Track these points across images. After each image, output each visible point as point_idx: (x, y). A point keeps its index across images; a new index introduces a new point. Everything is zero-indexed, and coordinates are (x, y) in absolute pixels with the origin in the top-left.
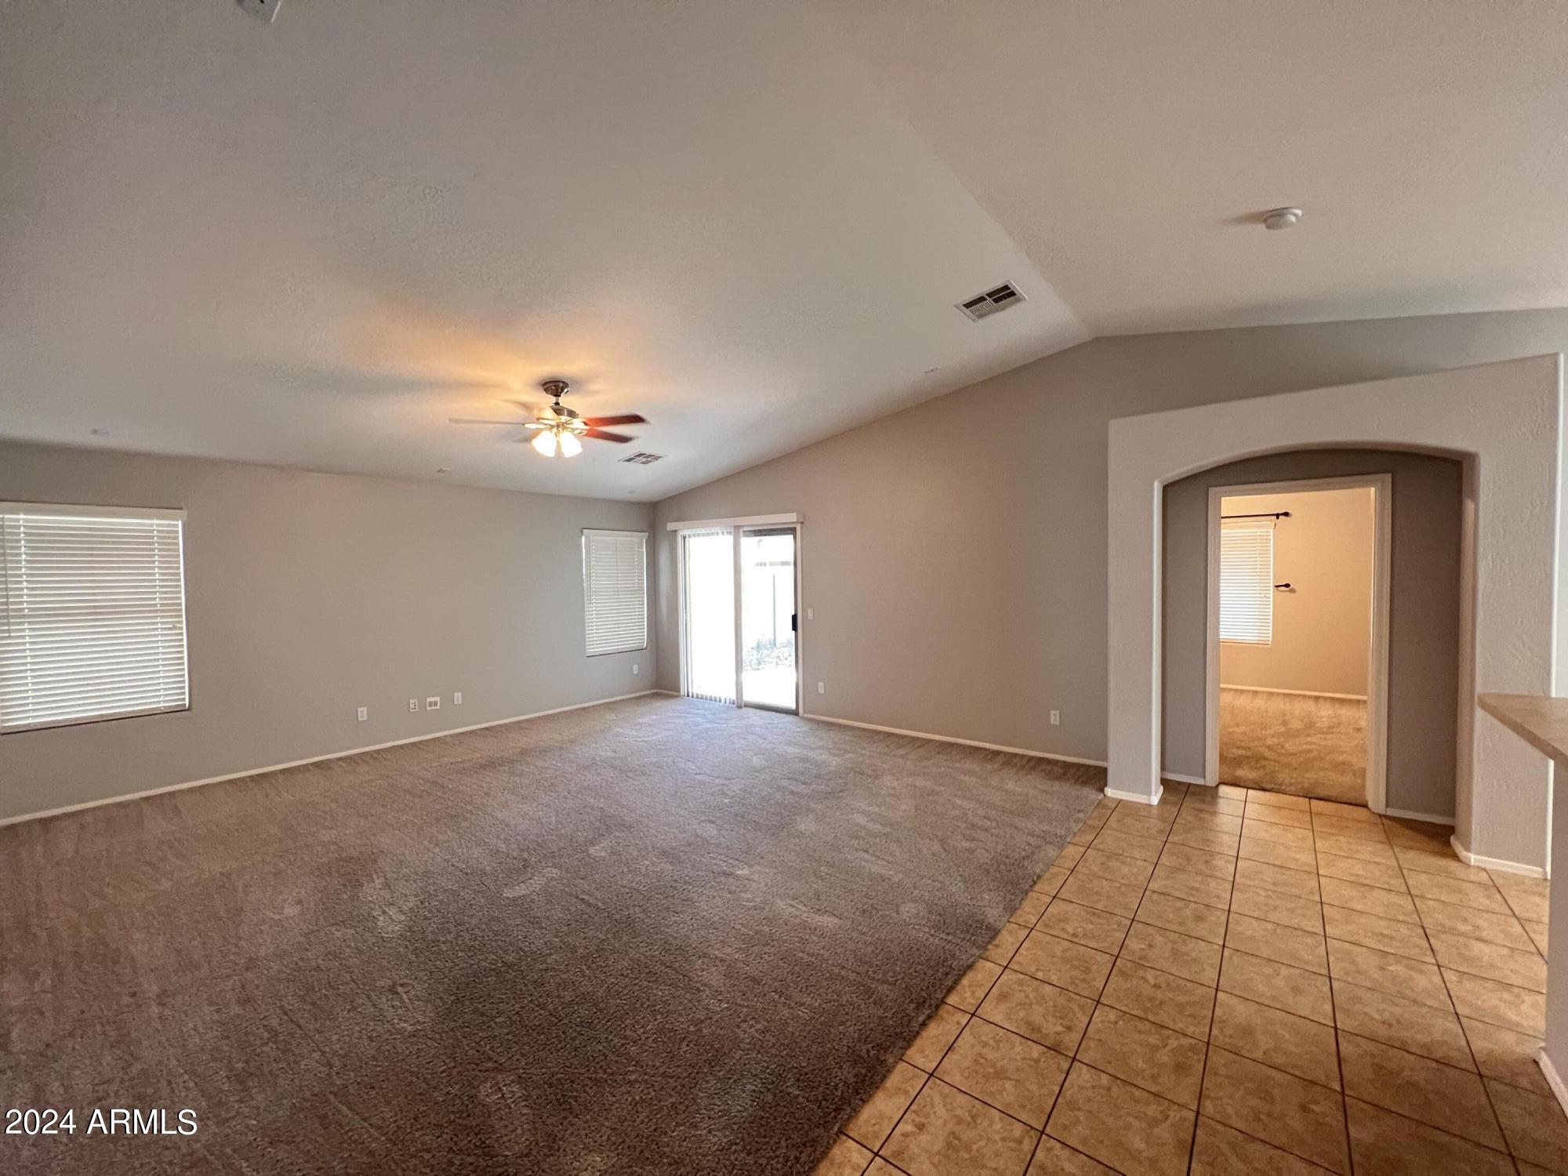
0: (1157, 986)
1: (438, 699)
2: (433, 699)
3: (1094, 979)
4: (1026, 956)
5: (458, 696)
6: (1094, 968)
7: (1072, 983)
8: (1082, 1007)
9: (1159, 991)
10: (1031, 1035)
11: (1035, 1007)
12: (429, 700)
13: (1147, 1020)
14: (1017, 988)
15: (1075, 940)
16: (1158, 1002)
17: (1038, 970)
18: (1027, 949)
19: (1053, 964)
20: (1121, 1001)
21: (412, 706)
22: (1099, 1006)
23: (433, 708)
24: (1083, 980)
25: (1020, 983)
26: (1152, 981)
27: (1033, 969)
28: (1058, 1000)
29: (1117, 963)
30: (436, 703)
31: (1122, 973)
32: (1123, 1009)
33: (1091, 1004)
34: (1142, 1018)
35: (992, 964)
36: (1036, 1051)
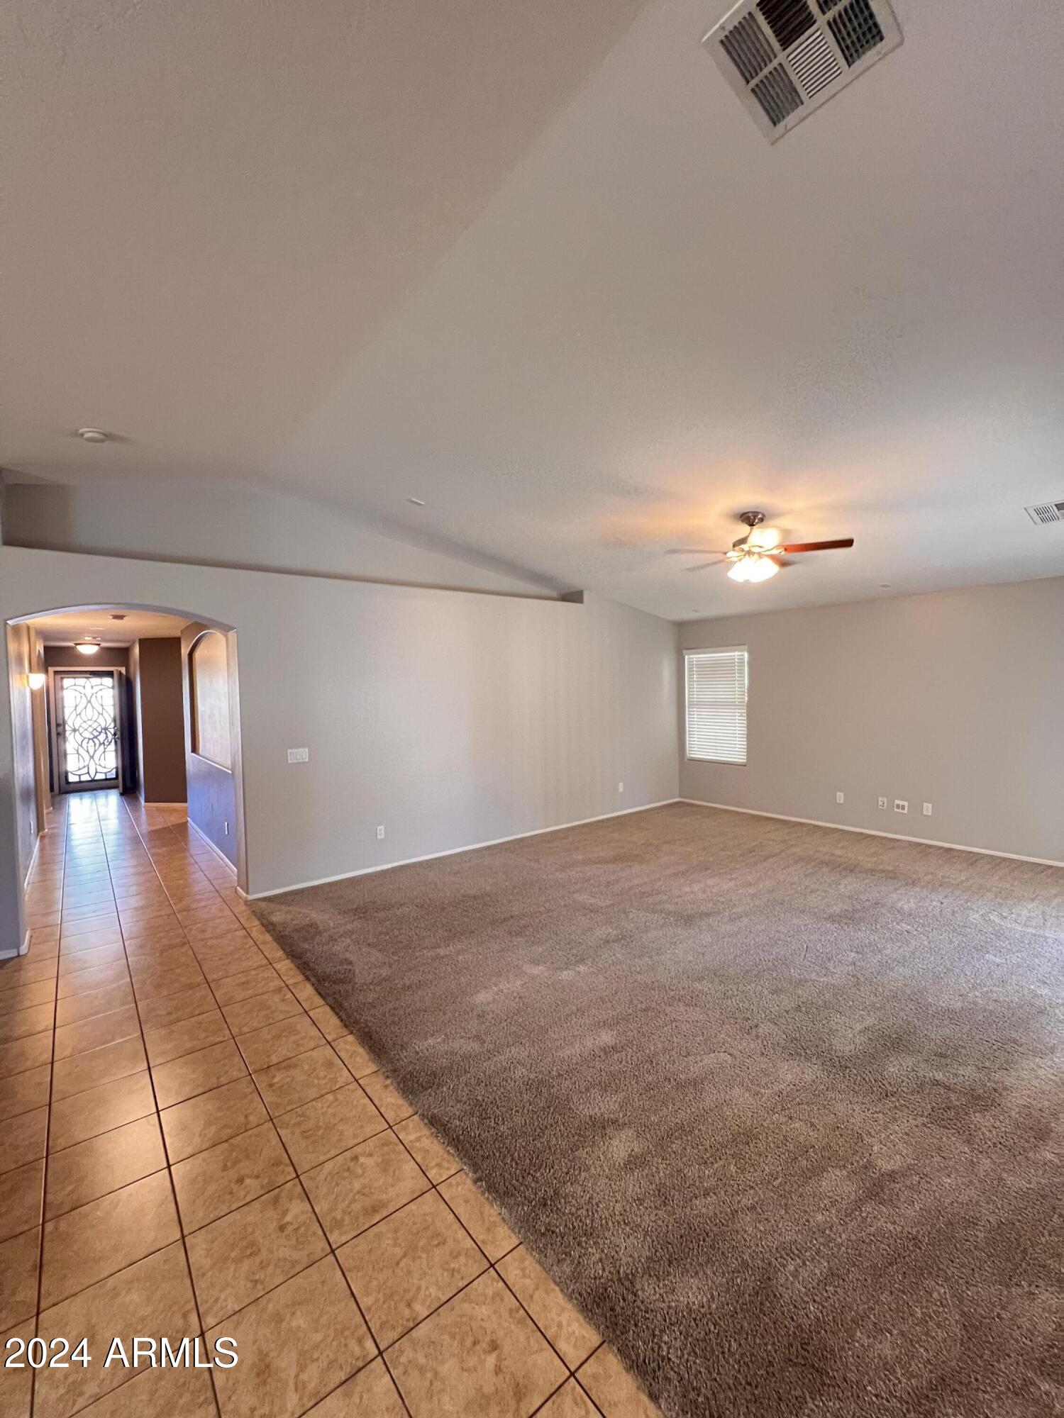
0: (240, 1181)
1: (906, 804)
2: (901, 803)
3: (293, 1133)
4: (358, 1101)
5: (927, 807)
6: (303, 1143)
7: (303, 1115)
8: (278, 1105)
9: (235, 1177)
10: (287, 1064)
11: (304, 1077)
12: (897, 802)
13: (226, 1141)
14: (329, 1076)
15: (348, 1154)
16: (229, 1164)
17: (336, 1100)
18: (365, 1106)
19: (334, 1115)
20: (257, 1136)
21: (880, 803)
22: (268, 1118)
23: (900, 811)
24: (299, 1124)
25: (334, 1080)
26: (248, 1181)
27: (340, 1097)
28: (297, 1095)
29: (291, 1169)
30: (903, 808)
31: (277, 1163)
32: (250, 1132)
33: (274, 1113)
34: (231, 1138)
35: (366, 1074)
36: (274, 1059)
